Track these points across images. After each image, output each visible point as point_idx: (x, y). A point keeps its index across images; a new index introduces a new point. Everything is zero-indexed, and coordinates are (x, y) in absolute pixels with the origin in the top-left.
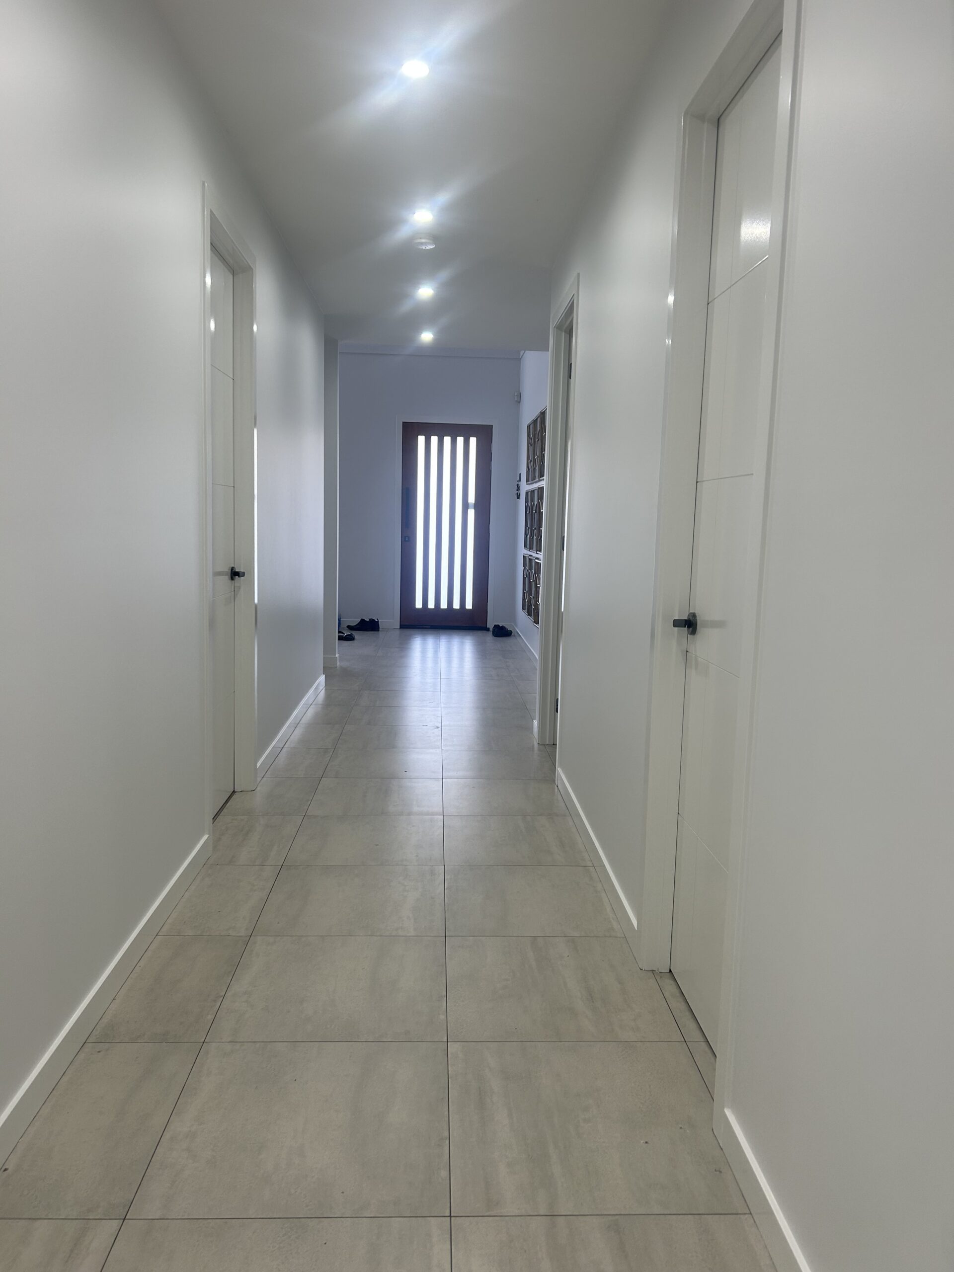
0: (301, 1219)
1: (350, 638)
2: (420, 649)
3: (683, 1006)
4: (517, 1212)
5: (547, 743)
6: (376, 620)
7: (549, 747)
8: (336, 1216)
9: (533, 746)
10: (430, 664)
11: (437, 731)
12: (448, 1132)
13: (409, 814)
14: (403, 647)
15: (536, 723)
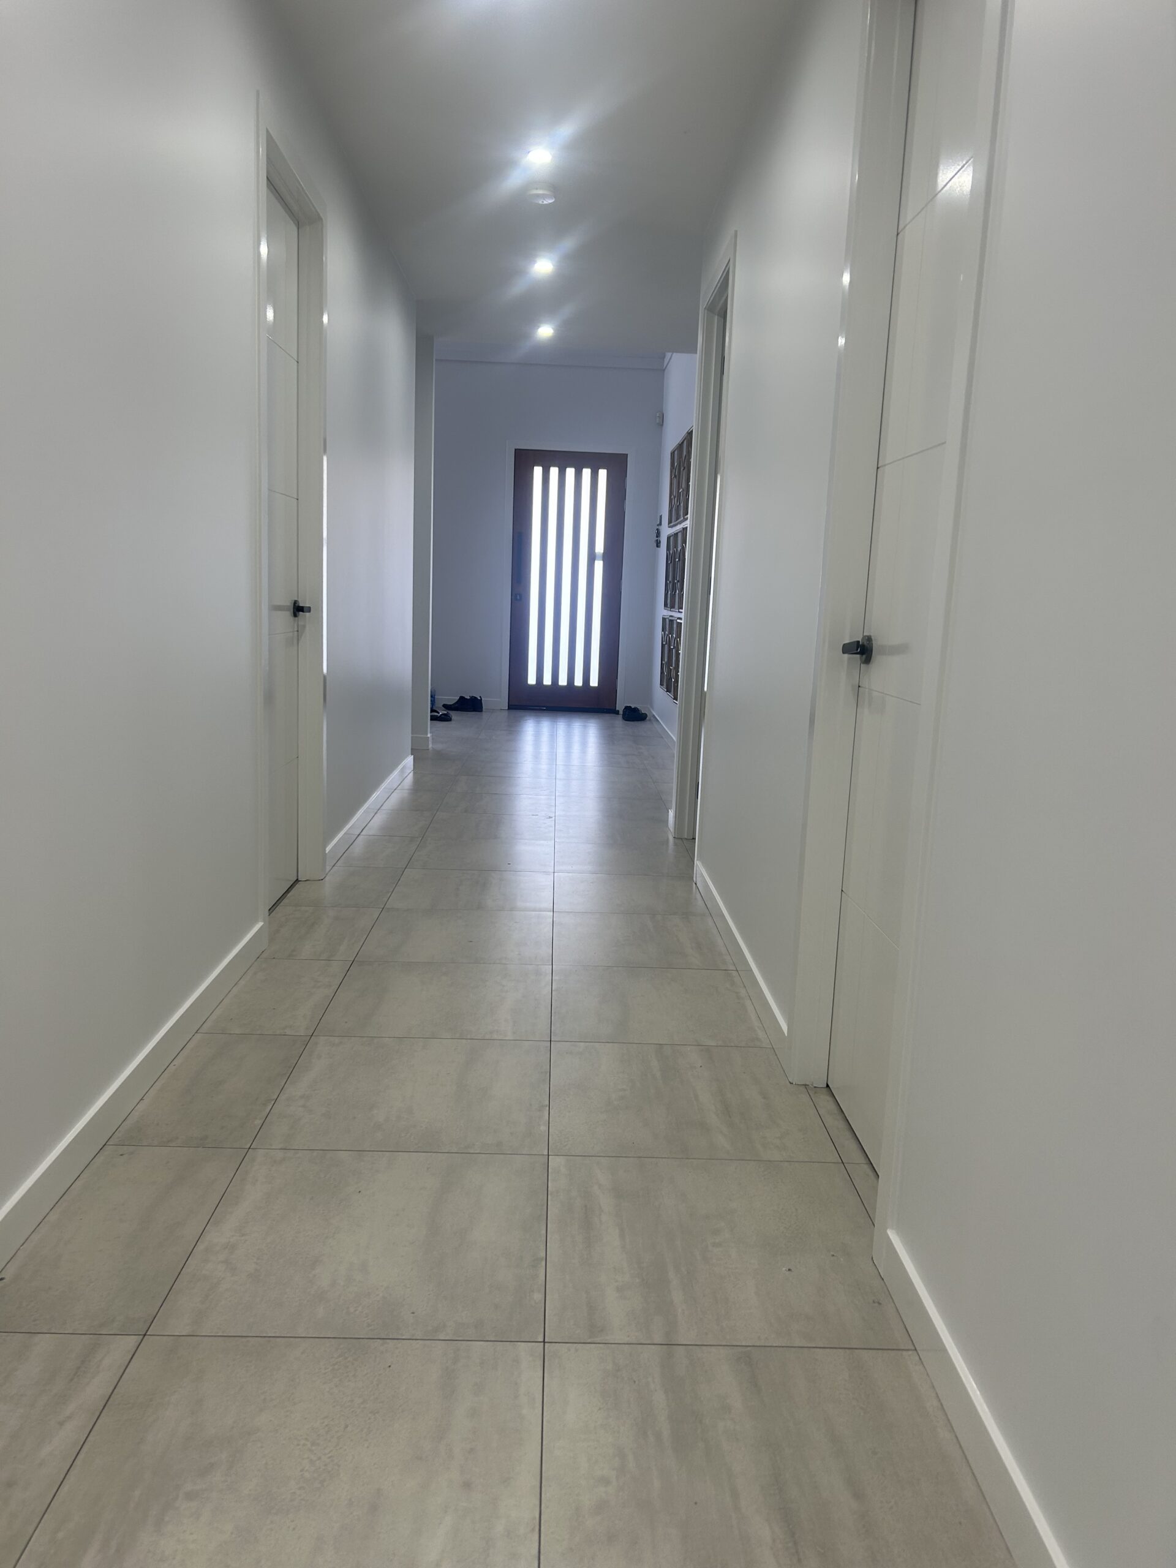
0: (361, 1340)
1: (446, 718)
2: (533, 733)
3: (841, 1124)
4: (626, 1340)
5: (686, 837)
6: (479, 698)
7: (686, 841)
8: (404, 1337)
9: (668, 840)
10: (545, 749)
11: (550, 822)
12: (545, 1252)
13: (512, 910)
14: (513, 730)
15: (671, 814)
